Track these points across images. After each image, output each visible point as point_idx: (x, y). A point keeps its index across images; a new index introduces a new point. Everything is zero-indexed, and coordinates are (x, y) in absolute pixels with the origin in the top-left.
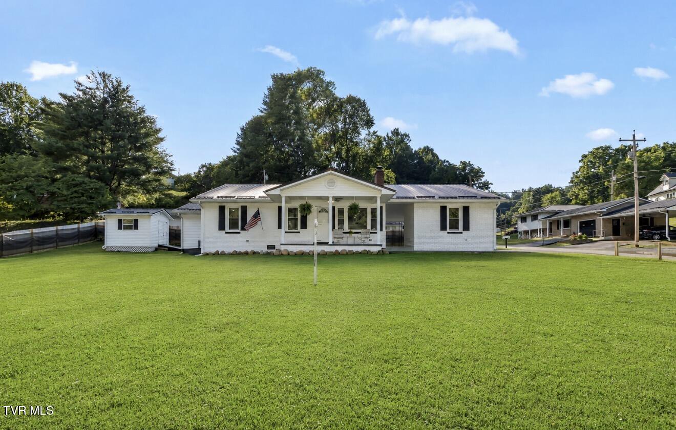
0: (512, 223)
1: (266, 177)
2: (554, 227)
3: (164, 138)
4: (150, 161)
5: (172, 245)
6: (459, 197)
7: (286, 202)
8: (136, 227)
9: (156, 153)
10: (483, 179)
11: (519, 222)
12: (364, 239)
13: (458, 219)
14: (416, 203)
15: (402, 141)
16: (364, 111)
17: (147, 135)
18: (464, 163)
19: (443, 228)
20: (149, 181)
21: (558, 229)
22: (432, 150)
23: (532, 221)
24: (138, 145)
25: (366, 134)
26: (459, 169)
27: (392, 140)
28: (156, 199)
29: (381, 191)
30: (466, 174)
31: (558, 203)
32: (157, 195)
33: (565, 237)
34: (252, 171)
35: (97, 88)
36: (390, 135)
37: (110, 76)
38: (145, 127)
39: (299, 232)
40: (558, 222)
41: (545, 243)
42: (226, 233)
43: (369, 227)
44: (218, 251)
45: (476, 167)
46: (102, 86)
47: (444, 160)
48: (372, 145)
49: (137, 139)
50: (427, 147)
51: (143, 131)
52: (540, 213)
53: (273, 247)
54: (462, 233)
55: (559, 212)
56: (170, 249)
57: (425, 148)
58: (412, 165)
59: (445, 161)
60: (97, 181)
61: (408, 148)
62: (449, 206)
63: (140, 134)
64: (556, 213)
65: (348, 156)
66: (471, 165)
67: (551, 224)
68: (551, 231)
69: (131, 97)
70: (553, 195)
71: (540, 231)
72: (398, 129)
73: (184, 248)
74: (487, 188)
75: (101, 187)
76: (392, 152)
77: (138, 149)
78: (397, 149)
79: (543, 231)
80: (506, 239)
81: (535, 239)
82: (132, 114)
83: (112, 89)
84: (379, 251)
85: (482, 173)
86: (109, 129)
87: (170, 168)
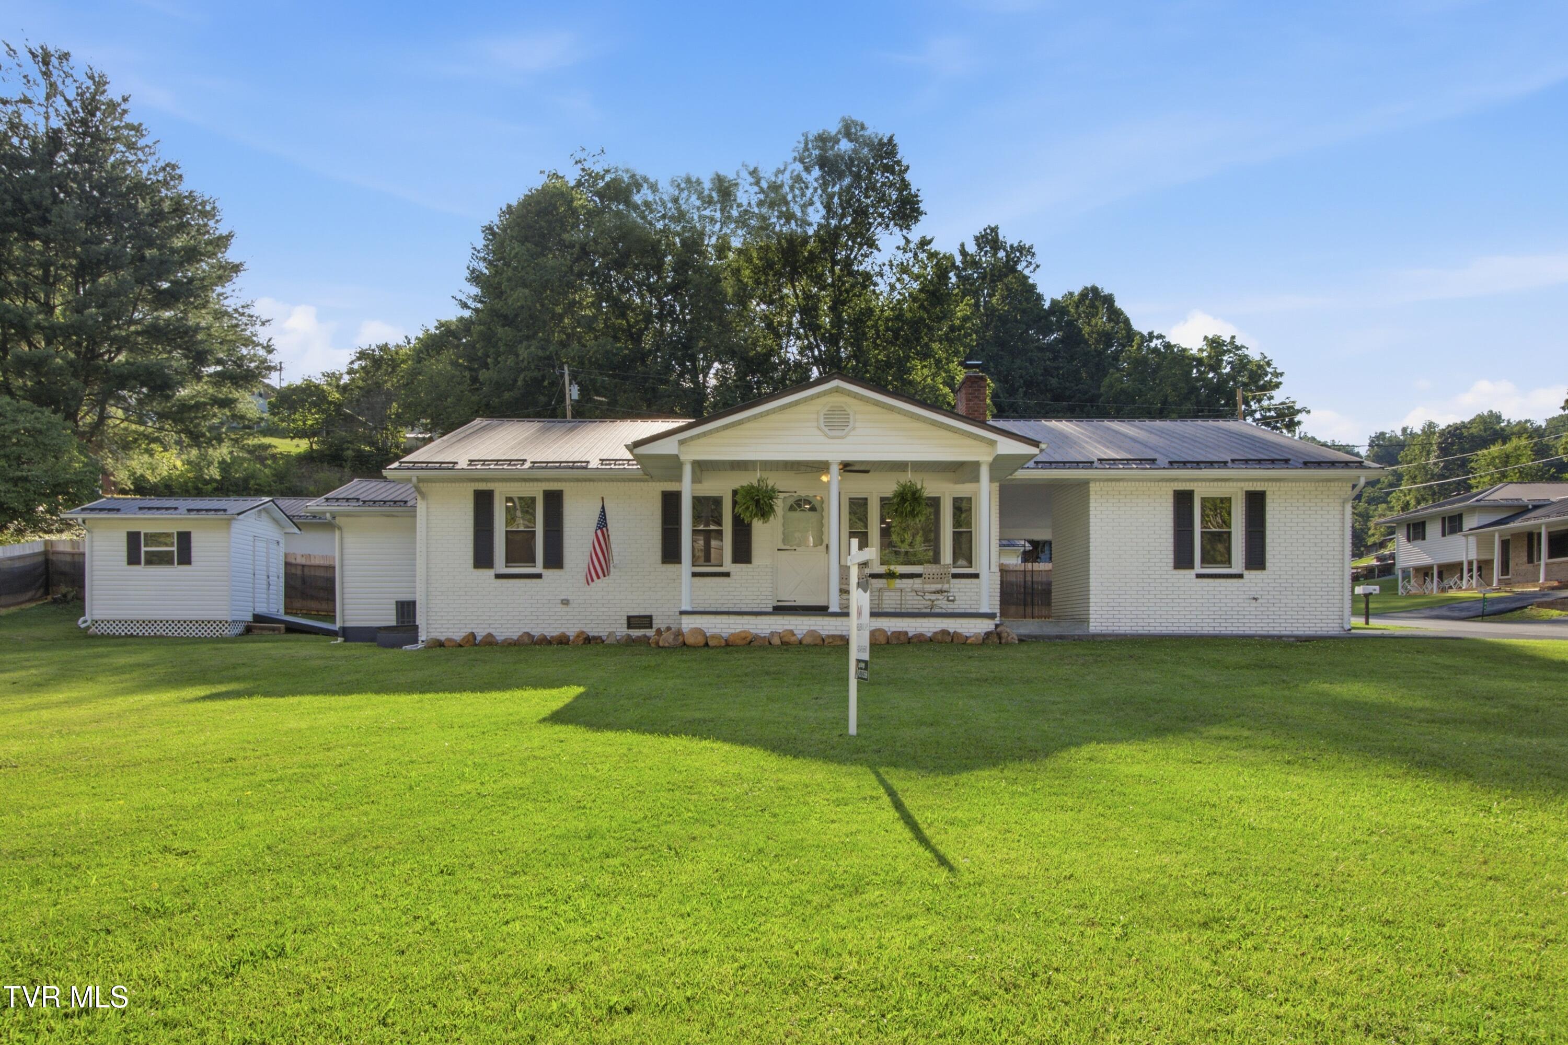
0: (1370, 541)
1: (573, 392)
2: (1518, 559)
3: (241, 264)
4: (202, 342)
5: (296, 615)
6: (1233, 461)
7: (696, 480)
8: (185, 558)
9: (220, 315)
10: (1279, 396)
11: (1401, 537)
12: (933, 597)
13: (1229, 533)
14: (1095, 480)
15: (1010, 267)
16: (888, 169)
17: (192, 255)
18: (1215, 344)
19: (1183, 560)
20: (198, 406)
21: (1530, 560)
22: (1109, 300)
23: (1444, 535)
24: (165, 285)
25: (898, 248)
26: (1200, 361)
27: (975, 264)
28: (223, 463)
29: (993, 443)
30: (1224, 380)
31: (1528, 477)
32: (223, 452)
33: (1553, 588)
34: (527, 368)
35: (26, 101)
36: (972, 248)
37: (65, 56)
38: (182, 227)
39: (727, 575)
40: (1531, 538)
41: (1489, 609)
42: (498, 576)
43: (947, 555)
44: (473, 635)
45: (1254, 354)
46: (39, 93)
47: (1151, 334)
48: (916, 285)
49: (162, 268)
50: (1095, 290)
51: (178, 242)
52: (1472, 510)
53: (645, 621)
54: (1240, 576)
55: (1536, 507)
56: (292, 629)
57: (1084, 295)
58: (1041, 349)
59: (1151, 336)
60: (35, 407)
61: (1029, 291)
62: (1201, 491)
63: (173, 251)
64: (1522, 510)
65: (837, 322)
66: (1238, 348)
67: (1505, 545)
68: (1505, 569)
69: (137, 129)
70: (1509, 447)
71: (1470, 570)
72: (994, 230)
73: (348, 624)
74: (1292, 425)
75: (51, 425)
76: (977, 305)
77: (164, 300)
78: (991, 295)
79: (1479, 569)
80: (1367, 596)
81: (1453, 593)
82: (141, 188)
83: (77, 105)
84: (988, 634)
85: (1277, 374)
86: (68, 235)
87: (265, 361)
